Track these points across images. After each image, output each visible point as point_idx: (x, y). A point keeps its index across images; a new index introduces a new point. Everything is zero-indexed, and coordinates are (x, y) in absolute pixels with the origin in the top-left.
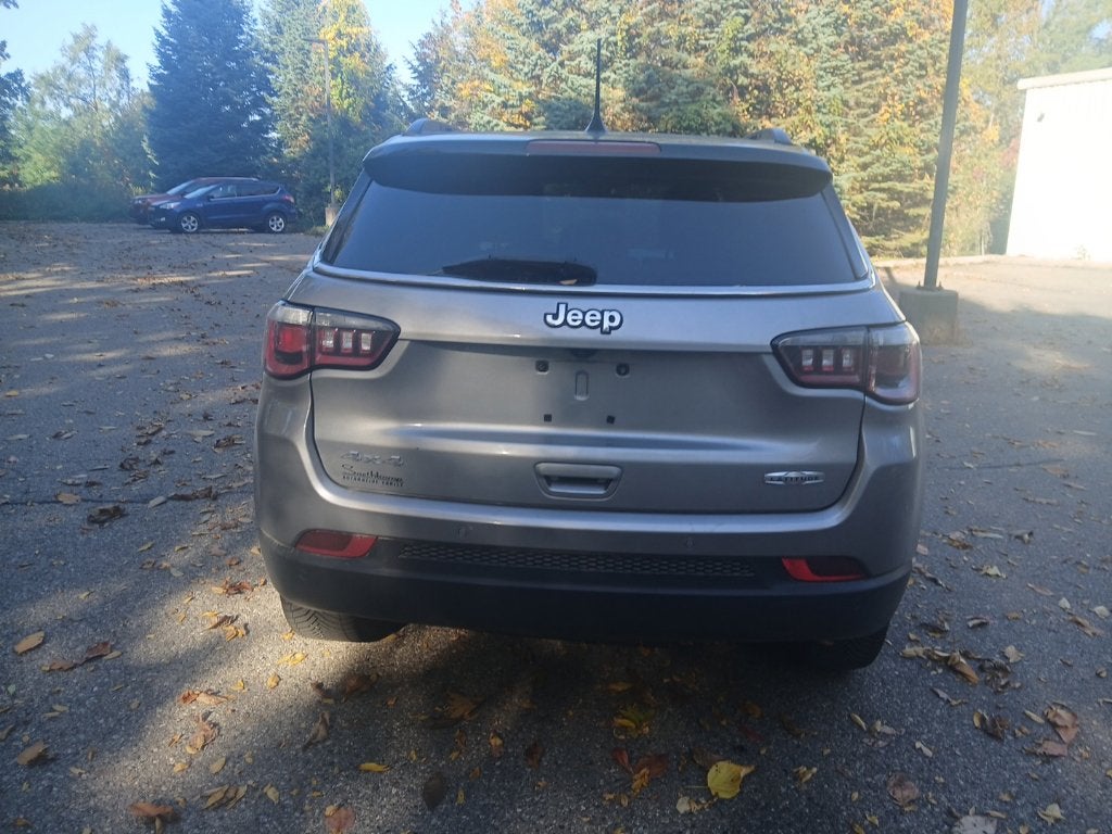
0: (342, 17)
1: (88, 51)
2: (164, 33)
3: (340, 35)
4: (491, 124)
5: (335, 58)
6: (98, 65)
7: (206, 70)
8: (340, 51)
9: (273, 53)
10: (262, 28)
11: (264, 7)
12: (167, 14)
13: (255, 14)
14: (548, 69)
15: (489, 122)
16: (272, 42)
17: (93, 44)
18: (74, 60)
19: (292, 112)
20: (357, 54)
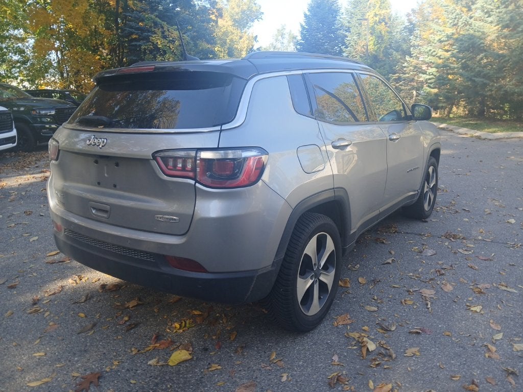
0: (378, 7)
1: (282, 35)
2: (304, 24)
3: (376, 15)
4: (432, 51)
5: (372, 26)
6: (285, 41)
7: (320, 39)
8: (375, 23)
9: (349, 28)
10: (345, 16)
11: (347, 7)
12: (306, 16)
13: (342, 10)
14: (461, 20)
15: (430, 50)
16: (349, 22)
17: (284, 33)
18: (276, 40)
19: (354, 54)
20: (383, 23)
